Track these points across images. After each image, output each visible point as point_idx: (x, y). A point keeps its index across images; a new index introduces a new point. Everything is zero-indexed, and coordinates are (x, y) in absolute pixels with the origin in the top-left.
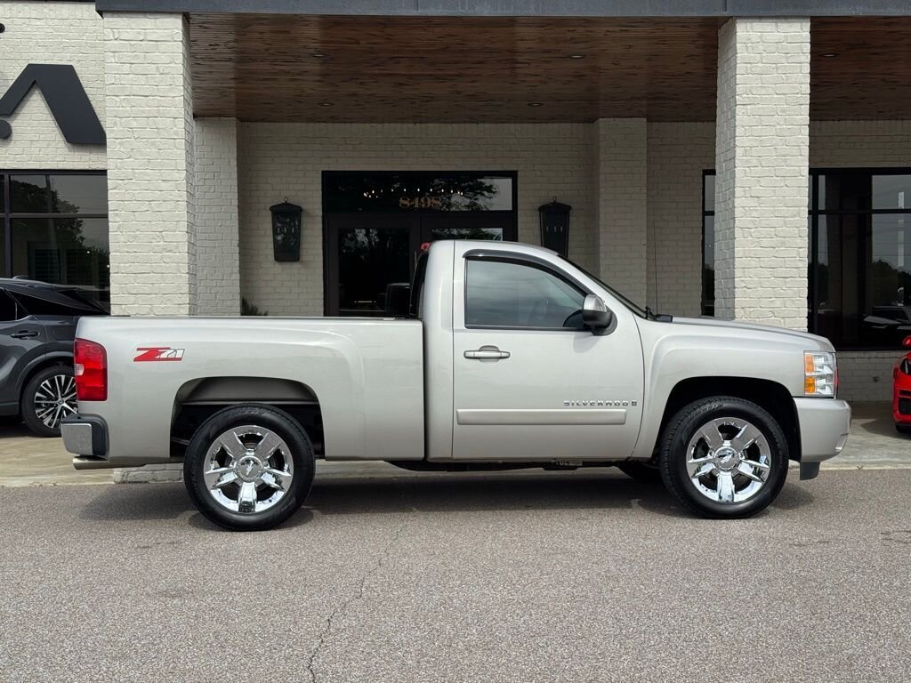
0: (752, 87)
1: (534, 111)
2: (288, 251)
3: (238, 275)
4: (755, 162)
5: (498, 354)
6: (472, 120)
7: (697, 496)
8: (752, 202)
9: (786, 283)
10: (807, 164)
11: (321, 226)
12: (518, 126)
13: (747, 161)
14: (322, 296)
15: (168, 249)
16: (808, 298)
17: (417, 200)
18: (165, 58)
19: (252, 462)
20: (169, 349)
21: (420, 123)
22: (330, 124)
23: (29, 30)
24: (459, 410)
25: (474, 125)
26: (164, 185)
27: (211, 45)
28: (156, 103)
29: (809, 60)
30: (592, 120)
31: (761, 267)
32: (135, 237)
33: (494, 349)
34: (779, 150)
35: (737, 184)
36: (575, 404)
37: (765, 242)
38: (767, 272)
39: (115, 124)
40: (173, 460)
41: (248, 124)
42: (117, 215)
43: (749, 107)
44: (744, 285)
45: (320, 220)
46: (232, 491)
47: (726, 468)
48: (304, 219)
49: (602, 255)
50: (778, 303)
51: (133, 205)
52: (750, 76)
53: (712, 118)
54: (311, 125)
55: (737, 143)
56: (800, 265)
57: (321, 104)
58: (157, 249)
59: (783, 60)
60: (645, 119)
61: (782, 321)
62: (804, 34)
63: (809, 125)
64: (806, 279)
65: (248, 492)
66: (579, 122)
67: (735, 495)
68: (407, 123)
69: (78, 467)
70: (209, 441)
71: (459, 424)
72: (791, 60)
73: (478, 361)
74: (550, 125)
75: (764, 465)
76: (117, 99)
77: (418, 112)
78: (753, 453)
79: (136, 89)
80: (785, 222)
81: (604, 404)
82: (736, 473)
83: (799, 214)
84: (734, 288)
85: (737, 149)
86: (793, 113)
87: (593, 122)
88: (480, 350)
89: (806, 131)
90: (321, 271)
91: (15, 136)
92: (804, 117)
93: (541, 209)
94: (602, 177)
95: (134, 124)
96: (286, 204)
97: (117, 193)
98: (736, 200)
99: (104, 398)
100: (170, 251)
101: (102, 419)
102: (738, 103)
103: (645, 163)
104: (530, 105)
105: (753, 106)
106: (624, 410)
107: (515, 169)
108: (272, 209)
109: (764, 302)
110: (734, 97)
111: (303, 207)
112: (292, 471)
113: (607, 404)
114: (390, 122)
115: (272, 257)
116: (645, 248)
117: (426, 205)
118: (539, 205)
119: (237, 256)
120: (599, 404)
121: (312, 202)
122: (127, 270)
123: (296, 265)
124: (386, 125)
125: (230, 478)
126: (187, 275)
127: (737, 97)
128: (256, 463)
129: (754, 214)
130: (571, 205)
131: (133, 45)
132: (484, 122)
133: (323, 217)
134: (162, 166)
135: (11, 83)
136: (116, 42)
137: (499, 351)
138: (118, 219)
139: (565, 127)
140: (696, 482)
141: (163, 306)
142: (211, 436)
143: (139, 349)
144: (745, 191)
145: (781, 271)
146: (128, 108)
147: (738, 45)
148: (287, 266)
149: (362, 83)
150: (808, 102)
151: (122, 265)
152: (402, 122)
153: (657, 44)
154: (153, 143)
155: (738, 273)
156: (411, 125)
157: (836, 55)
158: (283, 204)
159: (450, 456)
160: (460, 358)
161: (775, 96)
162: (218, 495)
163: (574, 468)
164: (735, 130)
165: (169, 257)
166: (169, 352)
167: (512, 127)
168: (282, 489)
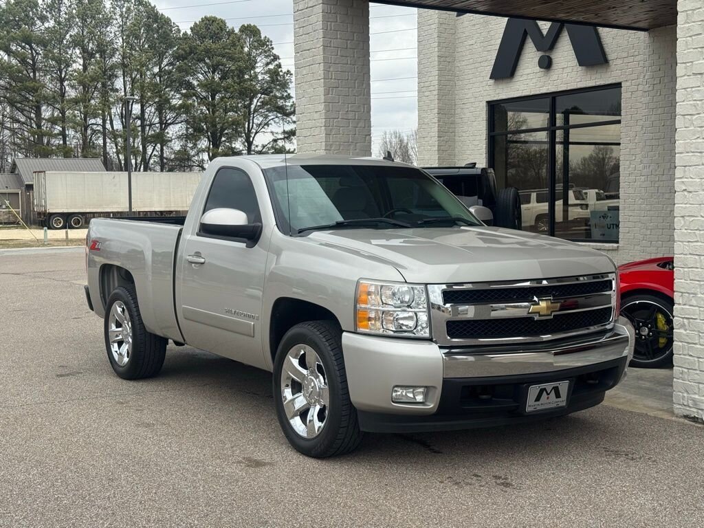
4: (697, 28)
5: (199, 260)
13: (689, 29)
18: (315, 19)
24: (183, 306)
26: (316, 116)
35: (679, 60)
44: (684, 188)
55: (678, 8)
79: (305, 46)
84: (675, 192)
85: (679, 15)
88: (194, 255)
106: (253, 324)
120: (241, 314)
137: (201, 257)
143: (92, 241)
166: (98, 243)
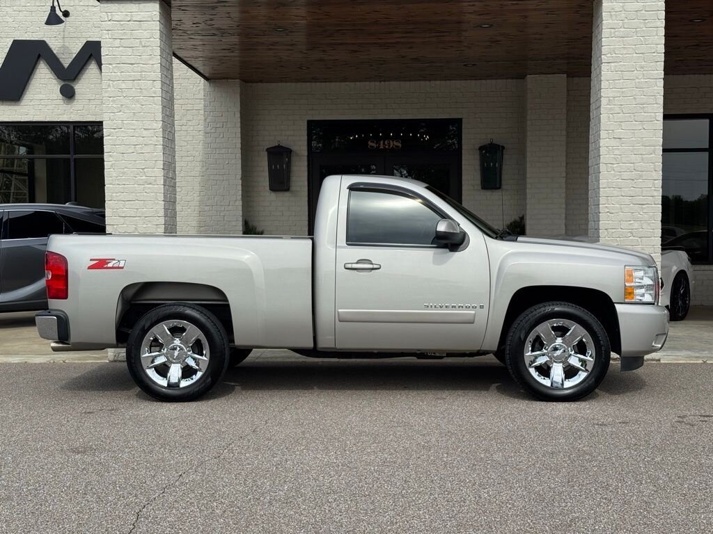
0: (615, 48)
1: (471, 70)
2: (280, 183)
3: (241, 202)
4: (617, 109)
5: (371, 266)
6: (424, 78)
7: (533, 382)
8: (613, 143)
9: (643, 208)
10: (662, 110)
11: (306, 163)
12: (463, 83)
13: (611, 109)
14: (307, 219)
15: (148, 182)
16: (661, 221)
17: (382, 142)
18: (146, 34)
19: (178, 349)
20: (114, 260)
21: (384, 81)
22: (313, 84)
23: (87, 14)
24: (340, 310)
25: (428, 82)
26: (145, 133)
27: (194, 24)
28: (139, 69)
29: (664, 25)
30: (522, 77)
31: (622, 196)
32: (124, 173)
33: (369, 262)
34: (638, 100)
35: (602, 128)
36: (433, 307)
37: (626, 175)
38: (627, 200)
39: (109, 86)
40: (120, 345)
41: (250, 84)
42: (110, 156)
43: (612, 64)
44: (607, 210)
45: (305, 158)
46: (163, 370)
47: (558, 360)
48: (294, 159)
49: (528, 186)
50: (636, 225)
51: (122, 149)
52: (614, 38)
53: (588, 74)
54: (299, 85)
55: (602, 94)
56: (655, 194)
57: (300, 68)
58: (141, 182)
59: (642, 26)
60: (565, 75)
61: (639, 240)
62: (660, 3)
63: (664, 79)
64: (661, 206)
65: (175, 372)
66: (512, 78)
67: (565, 382)
68: (375, 81)
69: (55, 349)
70: (145, 332)
71: (340, 321)
72: (649, 25)
73: (355, 271)
74: (489, 81)
75: (589, 358)
76: (110, 66)
77: (378, 73)
78: (581, 349)
79: (124, 59)
80: (642, 159)
81: (457, 307)
82: (567, 364)
83: (654, 152)
84: (600, 213)
85: (602, 99)
86: (650, 69)
87: (524, 78)
88: (357, 263)
89: (662, 82)
90: (306, 199)
91: (77, 96)
92: (660, 73)
93: (481, 149)
94: (529, 123)
95: (123, 86)
96: (279, 147)
97: (111, 139)
98: (601, 141)
99: (66, 297)
100: (150, 184)
101: (64, 312)
102: (603, 61)
103: (564, 111)
104: (465, 65)
105: (616, 64)
106: (474, 312)
107: (460, 117)
108: (268, 150)
109: (624, 225)
110: (600, 57)
111: (293, 148)
112: (208, 355)
113: (459, 307)
114: (360, 81)
115: (268, 188)
116: (564, 180)
117: (389, 146)
118: (477, 146)
119: (240, 187)
120: (453, 307)
121: (300, 145)
122: (118, 199)
123: (287, 194)
124: (358, 83)
125: (160, 360)
126: (163, 203)
127: (603, 56)
128: (181, 349)
129: (617, 152)
130: (505, 145)
131: (122, 25)
132: (435, 80)
133: (308, 156)
134: (144, 118)
135: (74, 55)
136: (109, 23)
137: (372, 264)
138: (111, 159)
139: (501, 83)
140: (532, 371)
141: (145, 226)
142: (146, 328)
143: (91, 260)
144: (608, 133)
145: (639, 199)
146: (119, 74)
147: (603, 14)
148: (281, 194)
149: (324, 51)
150: (663, 60)
151: (114, 194)
152: (370, 81)
153: (547, 14)
154: (138, 101)
155: (602, 200)
156: (377, 83)
157: (703, 20)
158: (276, 147)
159: (334, 346)
160: (341, 269)
161: (635, 55)
162: (152, 374)
163: (441, 358)
164: (601, 84)
165: (149, 188)
166: (114, 262)
167: (458, 83)
168: (200, 370)
